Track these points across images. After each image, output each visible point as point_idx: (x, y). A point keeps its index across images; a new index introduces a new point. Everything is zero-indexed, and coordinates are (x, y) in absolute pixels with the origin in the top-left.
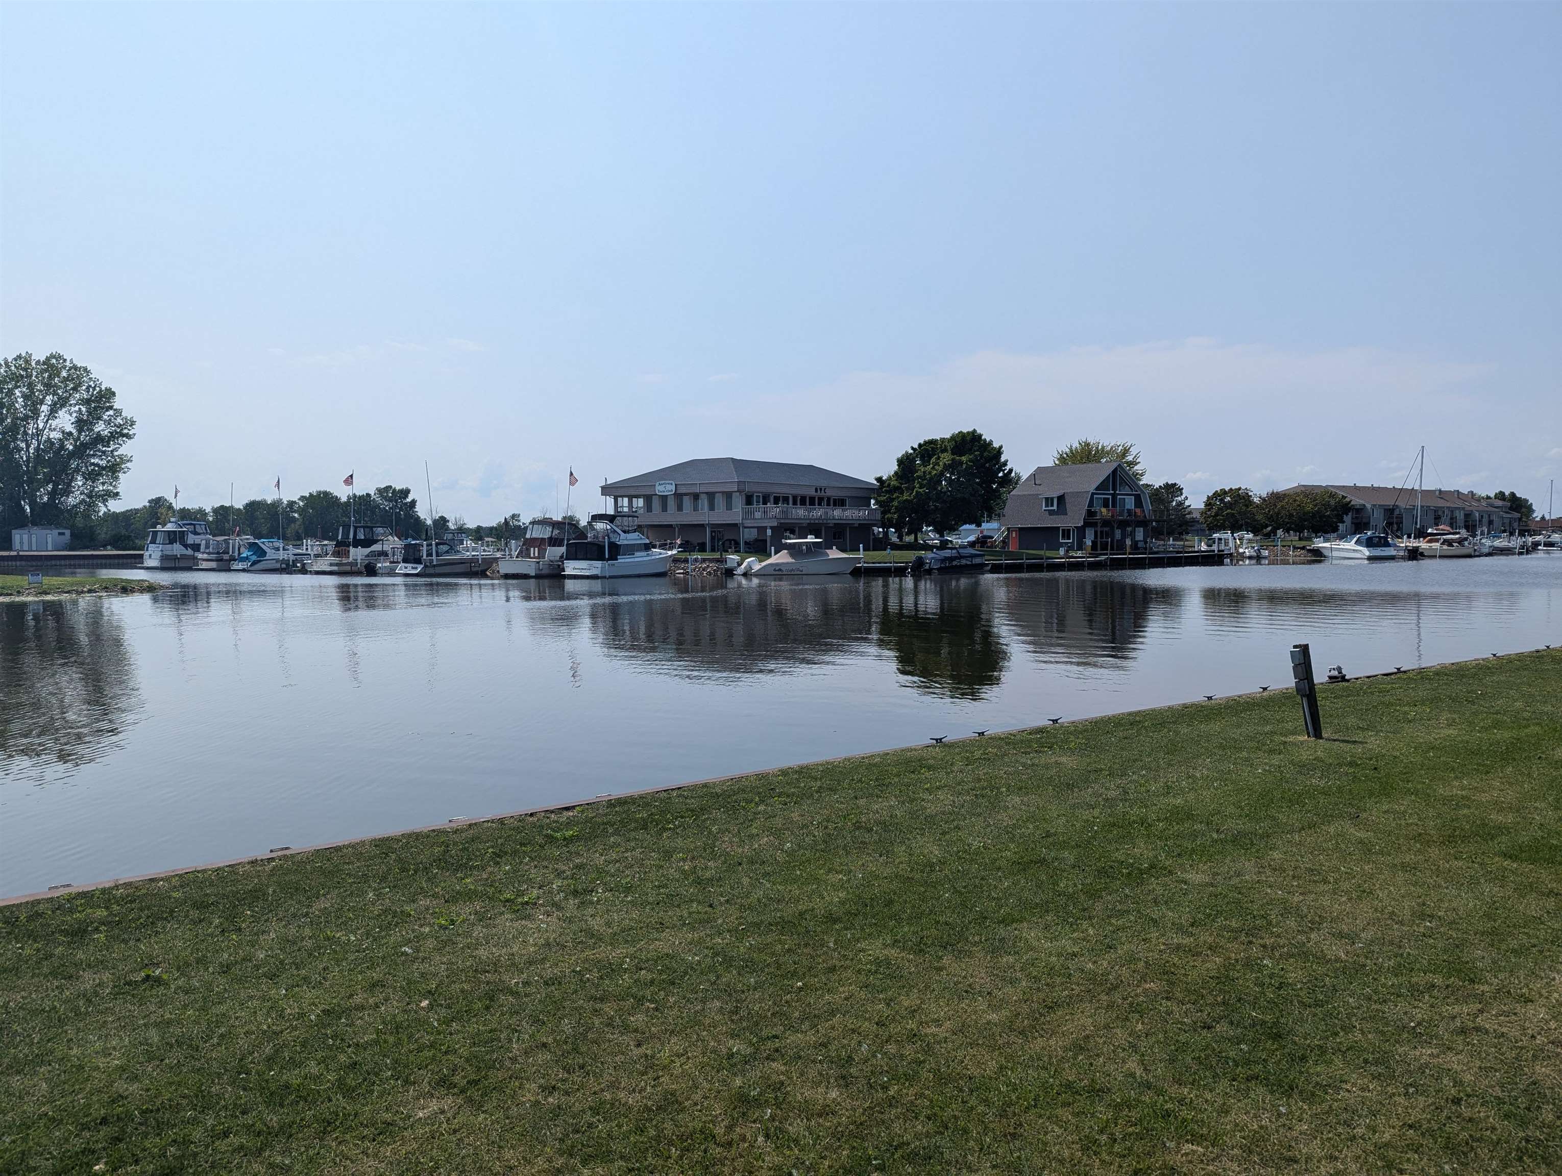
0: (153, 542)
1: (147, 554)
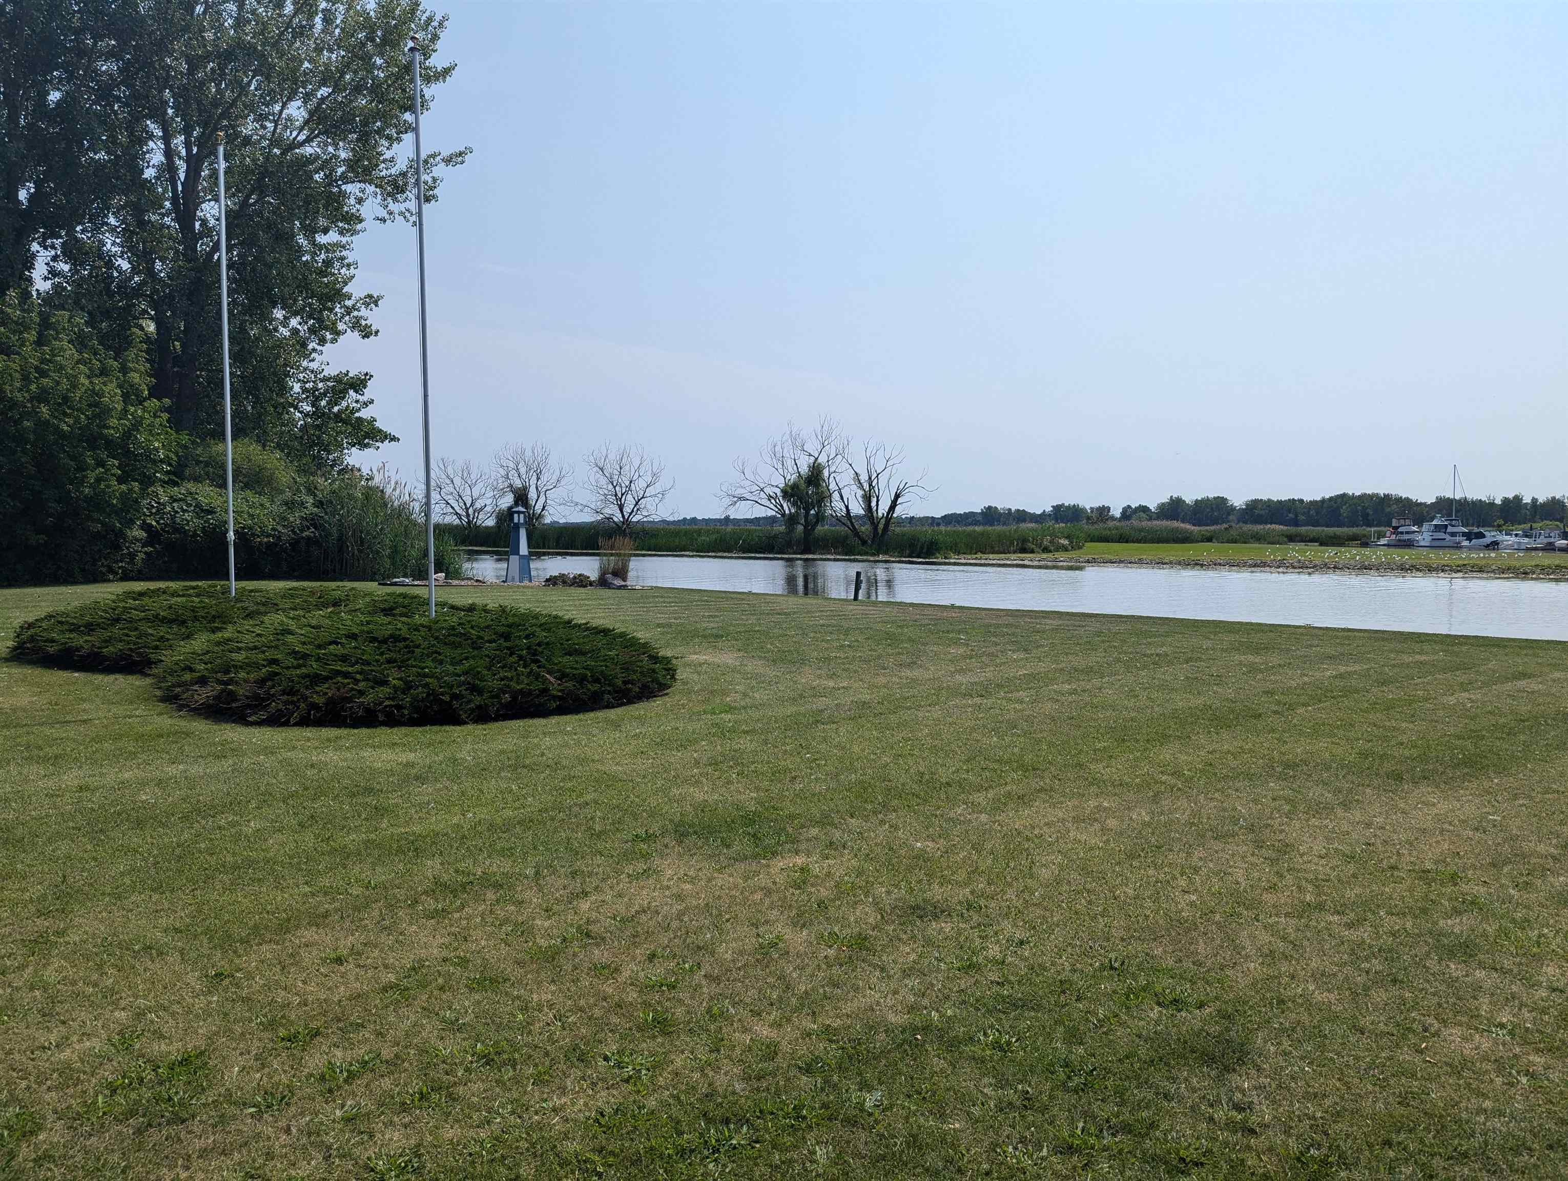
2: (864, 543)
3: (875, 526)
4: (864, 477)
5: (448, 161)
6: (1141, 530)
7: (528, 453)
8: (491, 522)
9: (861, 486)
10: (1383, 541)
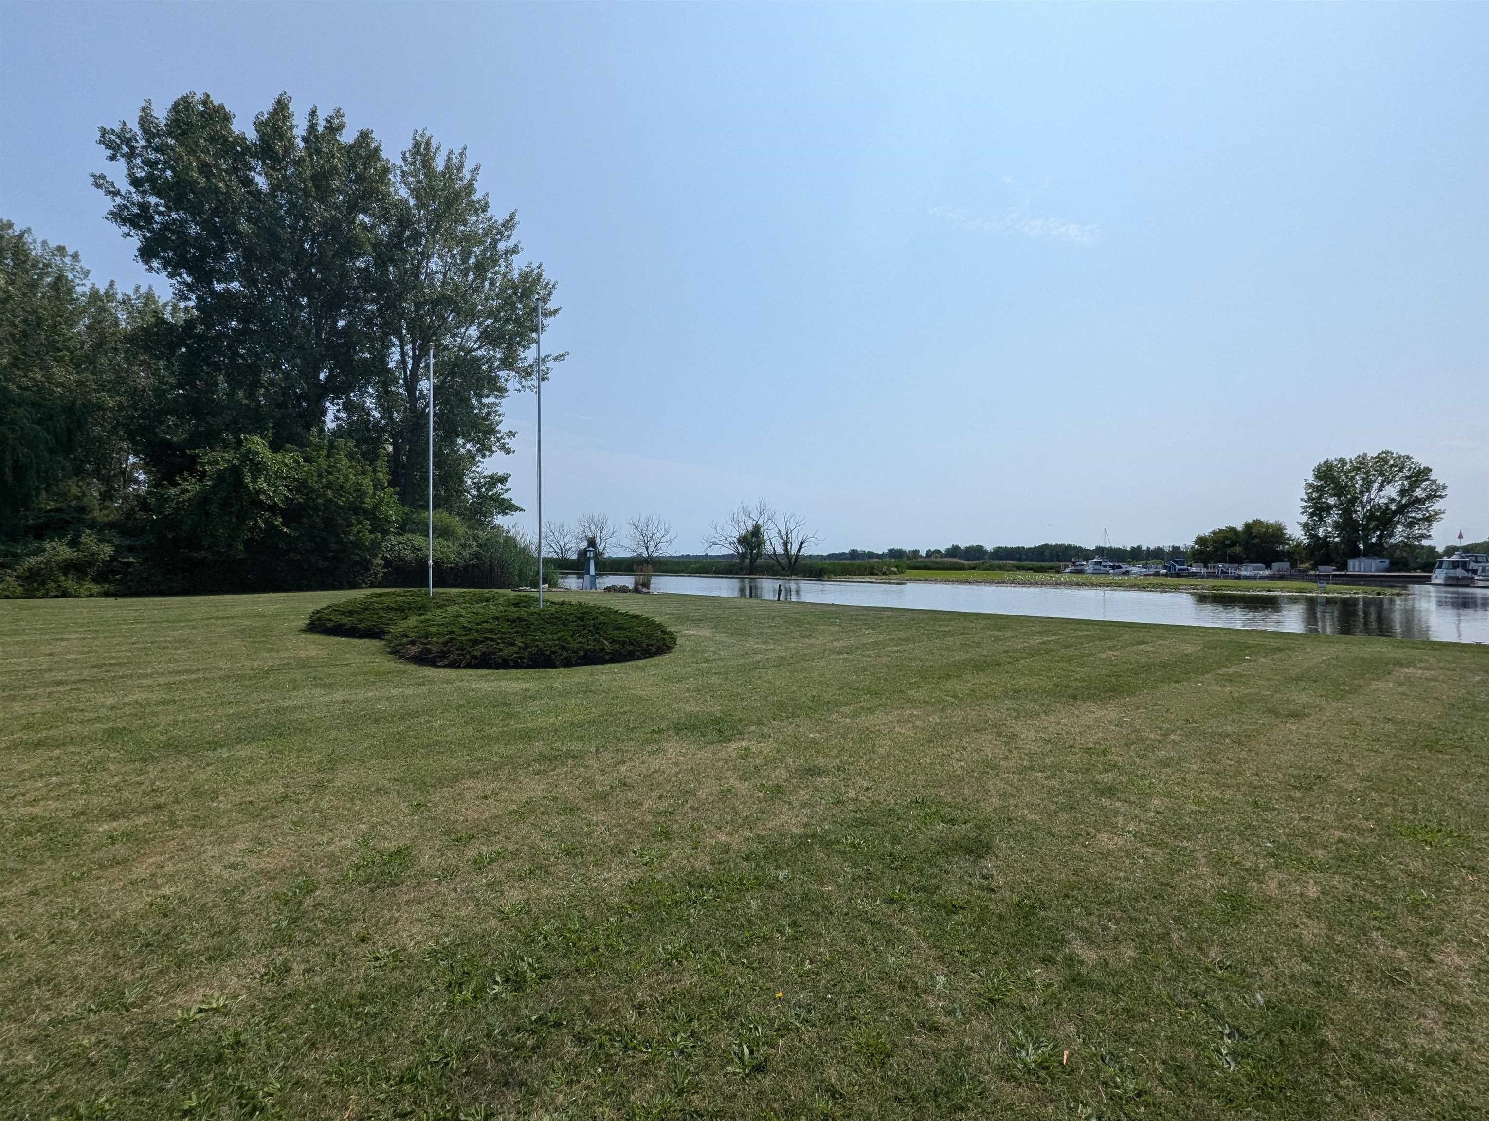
0: (1440, 567)
1: (1434, 575)
2: (784, 569)
3: (790, 560)
4: (784, 532)
5: (556, 359)
6: (937, 563)
7: (596, 519)
8: (574, 557)
9: (782, 537)
10: (1068, 570)
